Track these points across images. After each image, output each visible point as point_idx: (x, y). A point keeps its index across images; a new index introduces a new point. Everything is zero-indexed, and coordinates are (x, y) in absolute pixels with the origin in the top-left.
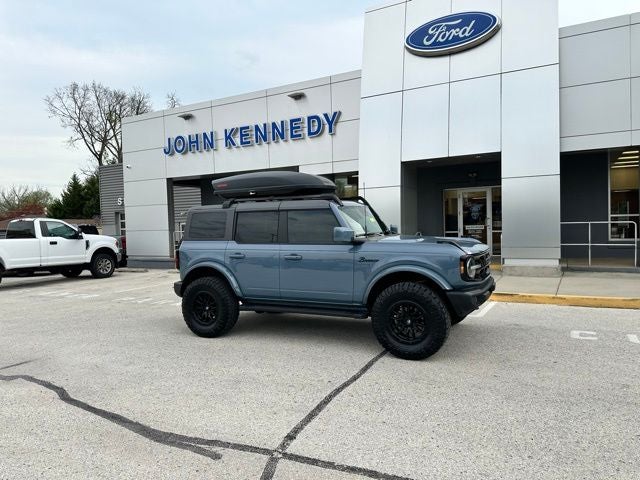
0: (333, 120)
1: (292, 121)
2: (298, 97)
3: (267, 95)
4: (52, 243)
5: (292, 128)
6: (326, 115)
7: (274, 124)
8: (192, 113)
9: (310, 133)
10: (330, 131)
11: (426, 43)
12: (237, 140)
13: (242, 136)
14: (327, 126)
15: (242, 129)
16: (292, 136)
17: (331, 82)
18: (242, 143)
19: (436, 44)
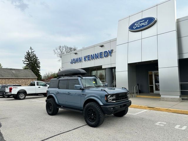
0: (111, 52)
1: (100, 53)
2: (102, 46)
3: (94, 46)
4: (39, 87)
5: (100, 55)
6: (109, 51)
7: (96, 54)
8: (77, 52)
9: (105, 56)
10: (110, 55)
11: (134, 28)
12: (87, 59)
13: (88, 58)
14: (109, 54)
15: (88, 56)
16: (100, 57)
17: (110, 41)
18: (88, 60)
19: (137, 28)
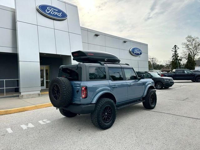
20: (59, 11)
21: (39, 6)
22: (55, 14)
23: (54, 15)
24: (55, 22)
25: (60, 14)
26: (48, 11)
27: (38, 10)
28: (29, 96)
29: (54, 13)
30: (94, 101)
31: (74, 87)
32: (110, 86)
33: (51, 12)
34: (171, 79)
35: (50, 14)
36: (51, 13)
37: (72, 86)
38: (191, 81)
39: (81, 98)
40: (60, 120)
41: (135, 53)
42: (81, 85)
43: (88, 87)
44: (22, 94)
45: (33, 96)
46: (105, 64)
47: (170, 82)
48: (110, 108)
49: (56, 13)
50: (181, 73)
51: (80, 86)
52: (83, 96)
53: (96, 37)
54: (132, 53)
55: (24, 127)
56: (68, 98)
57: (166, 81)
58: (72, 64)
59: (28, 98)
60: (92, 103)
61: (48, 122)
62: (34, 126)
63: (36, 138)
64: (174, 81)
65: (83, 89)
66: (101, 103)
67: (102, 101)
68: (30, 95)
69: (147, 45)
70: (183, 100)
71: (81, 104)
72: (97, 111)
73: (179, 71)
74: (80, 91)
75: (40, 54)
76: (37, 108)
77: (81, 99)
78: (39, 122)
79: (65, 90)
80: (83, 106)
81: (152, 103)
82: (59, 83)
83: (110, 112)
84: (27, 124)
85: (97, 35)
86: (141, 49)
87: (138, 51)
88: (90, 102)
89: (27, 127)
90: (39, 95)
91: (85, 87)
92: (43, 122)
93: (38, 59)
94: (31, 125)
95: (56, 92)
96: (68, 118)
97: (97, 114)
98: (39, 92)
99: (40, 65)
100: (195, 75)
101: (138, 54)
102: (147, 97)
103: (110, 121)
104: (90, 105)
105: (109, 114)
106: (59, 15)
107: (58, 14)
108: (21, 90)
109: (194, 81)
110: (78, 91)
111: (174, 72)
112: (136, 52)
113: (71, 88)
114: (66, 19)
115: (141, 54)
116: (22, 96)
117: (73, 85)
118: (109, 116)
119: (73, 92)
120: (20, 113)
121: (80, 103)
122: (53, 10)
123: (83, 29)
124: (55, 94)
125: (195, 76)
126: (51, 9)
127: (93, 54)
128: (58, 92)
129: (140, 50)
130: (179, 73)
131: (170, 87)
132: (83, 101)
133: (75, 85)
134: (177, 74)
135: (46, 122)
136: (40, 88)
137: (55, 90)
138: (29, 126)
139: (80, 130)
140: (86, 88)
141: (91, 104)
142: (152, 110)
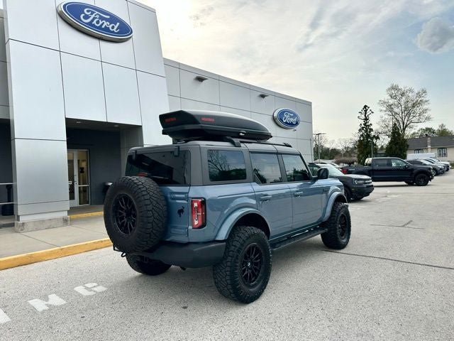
20: (113, 19)
21: (64, 6)
22: (103, 27)
23: (100, 28)
24: (103, 44)
25: (116, 27)
26: (87, 17)
27: (61, 15)
28: (40, 226)
29: (101, 23)
30: (223, 234)
31: (170, 200)
32: (254, 197)
33: (93, 20)
34: (368, 180)
35: (90, 24)
36: (95, 22)
37: (166, 199)
38: (404, 183)
39: (190, 227)
40: (128, 283)
41: (284, 121)
42: (192, 194)
43: (207, 199)
44: (22, 219)
45: (50, 225)
46: (242, 145)
47: (365, 186)
48: (258, 251)
49: (105, 24)
50: (384, 165)
51: (187, 198)
52: (196, 223)
53: (198, 82)
54: (278, 121)
55: (39, 305)
56: (158, 228)
57: (359, 184)
58: (145, 146)
59: (37, 230)
60: (218, 239)
61: (100, 289)
62: (65, 302)
63: (76, 334)
64: (374, 184)
65: (196, 205)
66: (237, 238)
67: (240, 235)
68: (43, 221)
69: (309, 104)
70: (403, 226)
71: (189, 243)
72: (229, 259)
73: (380, 162)
74: (187, 210)
75: (68, 121)
76: (65, 253)
77: (189, 230)
78: (76, 289)
79: (150, 207)
80: (197, 249)
81: (342, 235)
82: (135, 190)
83: (257, 259)
84: (45, 298)
85: (200, 79)
86: (297, 113)
87: (291, 117)
88: (212, 238)
89: (47, 305)
90: (65, 220)
91: (200, 200)
92: (87, 288)
93: (63, 135)
94: (55, 300)
95: (125, 214)
96: (149, 278)
97: (231, 267)
98: (65, 214)
99: (69, 147)
100: (412, 170)
101: (292, 125)
102: (333, 222)
103: (259, 282)
104: (213, 245)
105: (256, 264)
106: (113, 27)
107: (110, 27)
108: (20, 210)
109: (410, 184)
110: (181, 211)
111: (370, 165)
112: (287, 118)
113: (164, 203)
114: (130, 38)
115: (297, 123)
116: (23, 223)
117: (169, 196)
118: (256, 269)
119: (169, 214)
120: (22, 268)
121: (187, 241)
122: (98, 16)
123: (169, 64)
124: (122, 219)
125: (414, 172)
126: (92, 13)
127: (213, 120)
128: (131, 212)
129: (295, 115)
130: (379, 166)
131: (365, 198)
132: (195, 236)
133: (173, 196)
134: (377, 167)
135: (95, 289)
136: (67, 205)
137: (122, 209)
138: (50, 302)
139: (185, 308)
140: (203, 203)
141: (215, 241)
142: (342, 251)
